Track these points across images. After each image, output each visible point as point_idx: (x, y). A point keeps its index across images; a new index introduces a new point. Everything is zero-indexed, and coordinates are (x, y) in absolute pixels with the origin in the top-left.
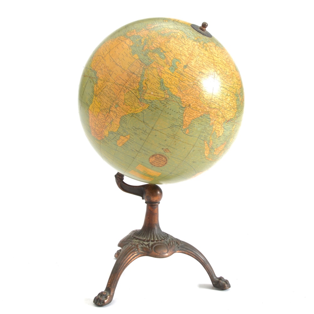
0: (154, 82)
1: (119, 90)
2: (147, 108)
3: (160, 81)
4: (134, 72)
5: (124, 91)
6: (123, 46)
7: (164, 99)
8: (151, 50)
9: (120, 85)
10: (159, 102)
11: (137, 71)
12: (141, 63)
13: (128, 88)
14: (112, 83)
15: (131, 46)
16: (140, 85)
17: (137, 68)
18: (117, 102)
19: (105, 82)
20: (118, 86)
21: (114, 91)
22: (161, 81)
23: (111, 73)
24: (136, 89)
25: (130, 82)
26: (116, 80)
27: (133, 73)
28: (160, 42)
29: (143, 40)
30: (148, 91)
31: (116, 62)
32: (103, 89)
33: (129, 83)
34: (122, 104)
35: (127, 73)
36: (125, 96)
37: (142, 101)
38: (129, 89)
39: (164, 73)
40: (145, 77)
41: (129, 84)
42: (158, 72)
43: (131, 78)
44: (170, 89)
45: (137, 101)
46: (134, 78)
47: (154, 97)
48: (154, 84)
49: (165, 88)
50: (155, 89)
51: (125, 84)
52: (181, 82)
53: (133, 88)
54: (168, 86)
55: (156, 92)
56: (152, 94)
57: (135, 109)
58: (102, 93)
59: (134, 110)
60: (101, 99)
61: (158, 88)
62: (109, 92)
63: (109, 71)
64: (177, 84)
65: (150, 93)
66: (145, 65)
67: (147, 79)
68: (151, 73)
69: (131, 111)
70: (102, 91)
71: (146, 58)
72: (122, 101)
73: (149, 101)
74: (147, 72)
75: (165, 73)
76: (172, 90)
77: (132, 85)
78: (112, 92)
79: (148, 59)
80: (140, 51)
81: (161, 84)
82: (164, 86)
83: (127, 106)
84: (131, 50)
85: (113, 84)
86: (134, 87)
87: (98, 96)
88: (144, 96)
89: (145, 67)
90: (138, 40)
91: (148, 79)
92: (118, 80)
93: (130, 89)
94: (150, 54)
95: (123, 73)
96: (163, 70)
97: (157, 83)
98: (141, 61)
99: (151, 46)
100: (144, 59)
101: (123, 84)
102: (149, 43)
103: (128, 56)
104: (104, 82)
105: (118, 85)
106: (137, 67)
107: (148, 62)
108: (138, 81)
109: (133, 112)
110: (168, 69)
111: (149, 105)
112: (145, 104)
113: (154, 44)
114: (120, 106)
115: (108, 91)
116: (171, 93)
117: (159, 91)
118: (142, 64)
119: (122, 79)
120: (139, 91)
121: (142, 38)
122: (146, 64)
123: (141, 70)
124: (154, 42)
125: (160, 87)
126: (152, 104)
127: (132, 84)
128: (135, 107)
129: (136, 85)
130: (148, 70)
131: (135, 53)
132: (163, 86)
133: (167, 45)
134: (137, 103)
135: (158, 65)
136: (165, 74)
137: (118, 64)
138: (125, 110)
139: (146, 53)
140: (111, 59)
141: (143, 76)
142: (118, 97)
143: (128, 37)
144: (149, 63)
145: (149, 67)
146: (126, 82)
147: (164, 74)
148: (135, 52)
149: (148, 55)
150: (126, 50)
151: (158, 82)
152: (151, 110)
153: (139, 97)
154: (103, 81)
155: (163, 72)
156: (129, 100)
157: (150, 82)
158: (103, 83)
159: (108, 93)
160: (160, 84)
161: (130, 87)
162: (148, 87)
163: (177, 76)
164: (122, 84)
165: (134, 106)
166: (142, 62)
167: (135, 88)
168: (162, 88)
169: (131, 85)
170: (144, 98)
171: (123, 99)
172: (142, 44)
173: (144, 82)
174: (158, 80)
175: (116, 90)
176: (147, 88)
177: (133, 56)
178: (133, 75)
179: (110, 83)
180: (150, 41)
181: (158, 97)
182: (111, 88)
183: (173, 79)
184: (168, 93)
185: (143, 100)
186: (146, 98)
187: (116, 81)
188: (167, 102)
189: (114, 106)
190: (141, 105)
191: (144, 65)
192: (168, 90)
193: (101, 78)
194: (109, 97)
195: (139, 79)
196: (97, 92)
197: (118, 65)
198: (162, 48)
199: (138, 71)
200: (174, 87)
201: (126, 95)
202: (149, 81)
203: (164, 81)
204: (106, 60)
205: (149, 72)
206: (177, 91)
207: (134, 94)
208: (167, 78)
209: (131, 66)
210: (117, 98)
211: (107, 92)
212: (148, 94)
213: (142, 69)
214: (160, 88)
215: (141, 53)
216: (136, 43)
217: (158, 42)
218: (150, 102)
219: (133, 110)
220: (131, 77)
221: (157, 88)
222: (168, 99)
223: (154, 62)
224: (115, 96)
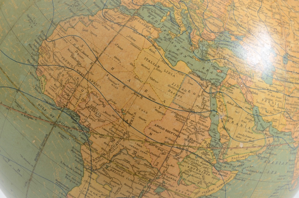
0: (241, 119)
1: (163, 157)
2: (233, 178)
3: (252, 113)
4: (191, 107)
5: (177, 155)
6: (133, 41)
7: (265, 148)
8: (211, 43)
9: (162, 144)
10: (257, 157)
11: (197, 103)
12: (202, 82)
13: (185, 148)
14: (139, 143)
15: (156, 40)
16: (212, 134)
17: (195, 96)
18: (161, 181)
19: (117, 140)
20: (156, 147)
21: (150, 160)
22: (255, 113)
23: (128, 117)
24: (205, 145)
25: (188, 134)
26: (147, 133)
27: (191, 111)
28: (219, 13)
29: (178, 18)
30: (233, 144)
31: (135, 89)
32: (114, 156)
33: (186, 137)
34: (175, 184)
35: (174, 115)
36: (181, 167)
37: (223, 168)
38: (187, 150)
39: (255, 93)
40: (221, 113)
41: (185, 140)
42: (243, 94)
43: (189, 124)
44: (274, 124)
45: (210, 170)
46: (194, 123)
47: (246, 151)
48: (243, 123)
49: (264, 124)
50: (245, 134)
51: (175, 141)
52: (289, 98)
53: (198, 145)
54: (269, 118)
55: (249, 139)
56: (241, 146)
57: (208, 187)
58: (113, 165)
59: (206, 190)
60: (110, 178)
61: (251, 131)
62: (133, 162)
63: (120, 114)
64: (283, 107)
65: (237, 147)
66: (212, 84)
67: (226, 118)
68: (230, 101)
69: (196, 193)
70: (110, 161)
71: (207, 65)
72: (175, 178)
73: (237, 163)
74: (222, 100)
75: (257, 91)
76: (277, 124)
77: (194, 139)
78: (142, 162)
79: (214, 67)
80: (187, 50)
81: (257, 120)
82: (262, 122)
83: (187, 185)
84: (162, 52)
85: (142, 145)
86: (200, 144)
87: (101, 171)
88: (226, 156)
89: (213, 91)
90: (164, 18)
91: (228, 117)
92: (154, 133)
93: (190, 149)
94: (212, 53)
95: (164, 114)
96: (253, 86)
97: (247, 121)
98: (199, 77)
99: (205, 32)
100: (204, 71)
101: (170, 142)
102: (197, 24)
103: (160, 69)
104: (113, 140)
105: (159, 145)
106: (194, 94)
107: (217, 75)
108: (206, 127)
109: (204, 194)
110: (261, 80)
111: (236, 172)
112: (229, 172)
113: (210, 23)
114: (170, 188)
115: (130, 160)
116: (275, 131)
117: (254, 135)
118: (205, 84)
119: (163, 129)
120: (212, 150)
121: (172, 9)
122: (212, 81)
123: (206, 99)
124: (205, 17)
125: (256, 127)
126: (244, 166)
127: (193, 137)
128: (206, 184)
129: (203, 138)
130: (223, 96)
131: (176, 58)
132: (259, 123)
133: (237, 18)
134: (211, 175)
135: (240, 78)
136: (259, 92)
137: (142, 92)
138: (184, 193)
139: (202, 51)
140: (114, 80)
141: (214, 113)
142: (162, 171)
143: (133, 12)
144: (220, 78)
145: (223, 88)
146: (178, 136)
147: (257, 94)
148: (174, 55)
149: (211, 58)
150: (148, 50)
151: (249, 117)
152: (242, 180)
153: (214, 162)
154: (108, 138)
155: (254, 91)
156: (192, 173)
157: (233, 122)
158: (111, 144)
159: (133, 166)
160: (253, 119)
161: (191, 144)
162: (232, 134)
163: (279, 88)
164: (167, 140)
165: (205, 182)
166: (202, 79)
167: (203, 143)
168: (259, 127)
169: (190, 140)
170: (225, 160)
171: (177, 175)
172: (183, 29)
173: (221, 125)
174: (248, 111)
175: (155, 158)
176: (228, 138)
177: (175, 68)
178: (192, 117)
179: (131, 141)
180: (196, 17)
181: (253, 149)
182: (140, 154)
183: (274, 99)
184: (272, 133)
185: (224, 165)
186: (229, 160)
187: (150, 136)
188: (270, 153)
189: (152, 191)
190: (219, 176)
191: (210, 86)
192: (269, 127)
193: (101, 131)
194: (135, 174)
195: (208, 122)
196: (94, 163)
197: (142, 96)
198: (230, 28)
199: (200, 105)
200: (279, 115)
201: (182, 164)
202: (231, 120)
203: (261, 110)
204: (98, 83)
205: (227, 99)
206: (284, 121)
207: (201, 157)
208: (263, 102)
209: (179, 93)
210: (159, 174)
211: (128, 162)
212: (234, 150)
213: (208, 95)
214: (254, 129)
215: (192, 55)
216: (165, 28)
217: (215, 16)
218: (240, 163)
219: (202, 190)
220: (186, 121)
221: (249, 132)
222: (271, 147)
223: (229, 72)
224: (154, 169)
